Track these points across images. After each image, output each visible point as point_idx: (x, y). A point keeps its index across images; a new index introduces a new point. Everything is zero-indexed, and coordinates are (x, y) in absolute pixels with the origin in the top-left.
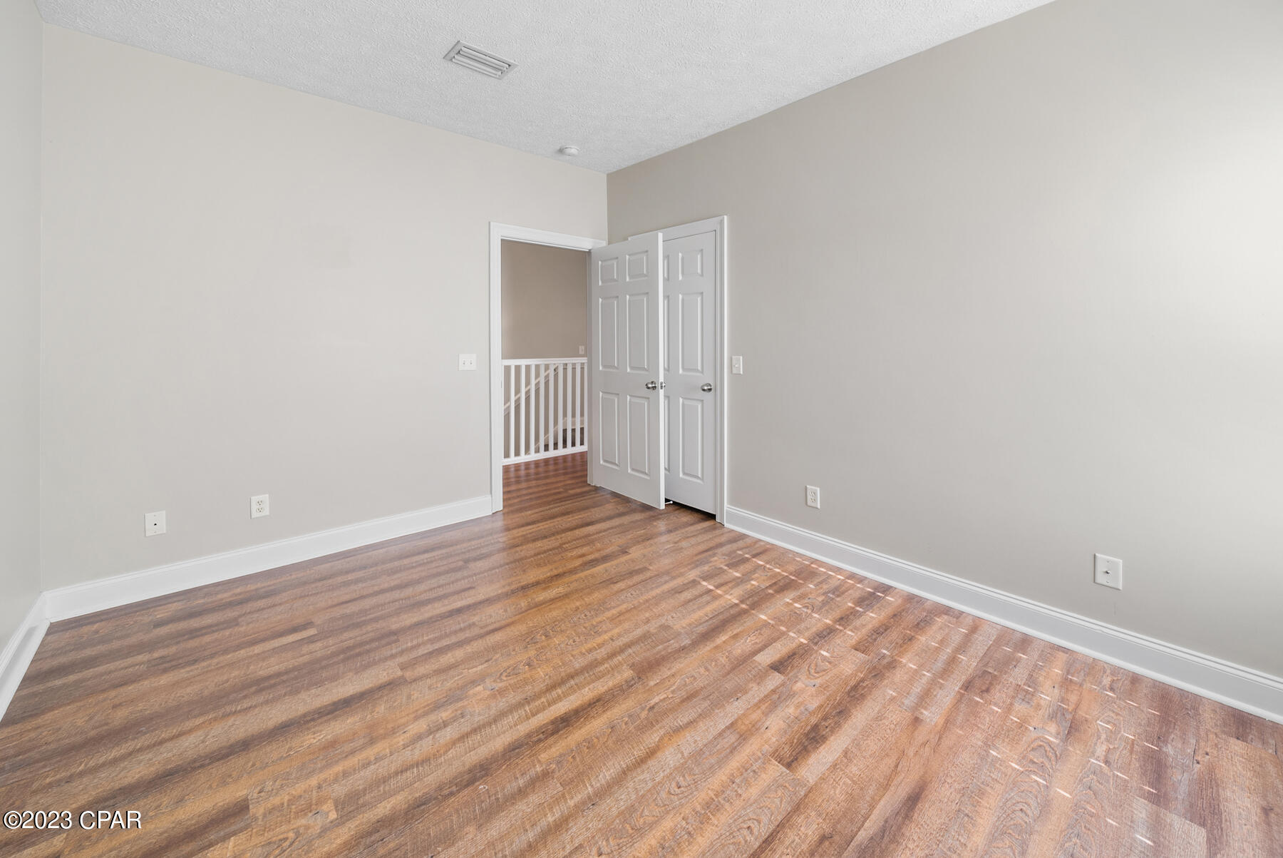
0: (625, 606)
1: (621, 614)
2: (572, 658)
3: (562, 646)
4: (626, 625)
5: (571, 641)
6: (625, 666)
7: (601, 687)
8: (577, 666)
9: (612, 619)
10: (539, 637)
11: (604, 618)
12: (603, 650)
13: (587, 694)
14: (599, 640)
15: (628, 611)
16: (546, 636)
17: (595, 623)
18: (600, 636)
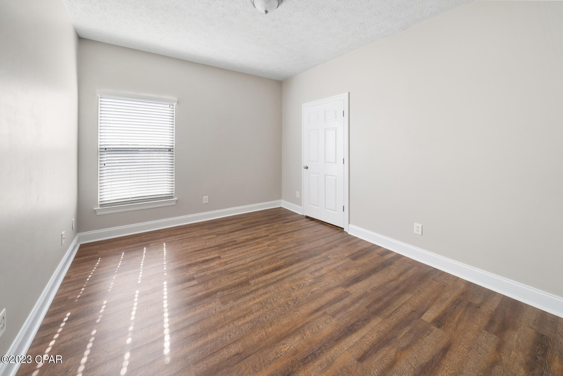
0: (240, 323)
1: (244, 316)
2: (275, 290)
3: (279, 297)
4: (244, 307)
5: (275, 300)
6: (252, 285)
7: (264, 278)
8: (272, 287)
9: (251, 312)
10: (292, 303)
11: (255, 314)
12: (260, 293)
13: (269, 276)
14: (261, 299)
15: (239, 318)
16: (288, 304)
17: (261, 310)
18: (260, 301)
